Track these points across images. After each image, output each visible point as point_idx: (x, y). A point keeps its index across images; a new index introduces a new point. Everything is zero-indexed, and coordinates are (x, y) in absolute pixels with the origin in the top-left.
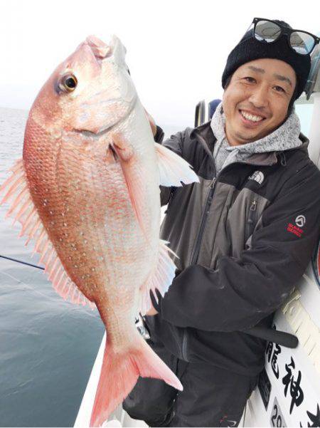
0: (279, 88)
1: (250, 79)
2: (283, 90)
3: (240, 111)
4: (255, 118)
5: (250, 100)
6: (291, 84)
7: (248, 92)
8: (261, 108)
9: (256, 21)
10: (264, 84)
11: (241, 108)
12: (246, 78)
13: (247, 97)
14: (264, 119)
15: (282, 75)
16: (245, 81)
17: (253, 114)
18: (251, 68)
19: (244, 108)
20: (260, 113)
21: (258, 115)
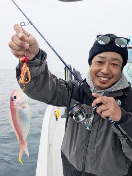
0: (114, 64)
1: (100, 62)
2: (117, 65)
3: (98, 76)
4: (105, 79)
5: (102, 71)
6: (120, 61)
7: (100, 68)
8: (107, 74)
9: (98, 36)
10: (107, 63)
11: (98, 75)
12: (98, 62)
13: (100, 70)
14: (110, 78)
15: (115, 58)
16: (98, 63)
17: (104, 78)
18: (99, 57)
19: (100, 75)
20: (107, 76)
21: (107, 78)
